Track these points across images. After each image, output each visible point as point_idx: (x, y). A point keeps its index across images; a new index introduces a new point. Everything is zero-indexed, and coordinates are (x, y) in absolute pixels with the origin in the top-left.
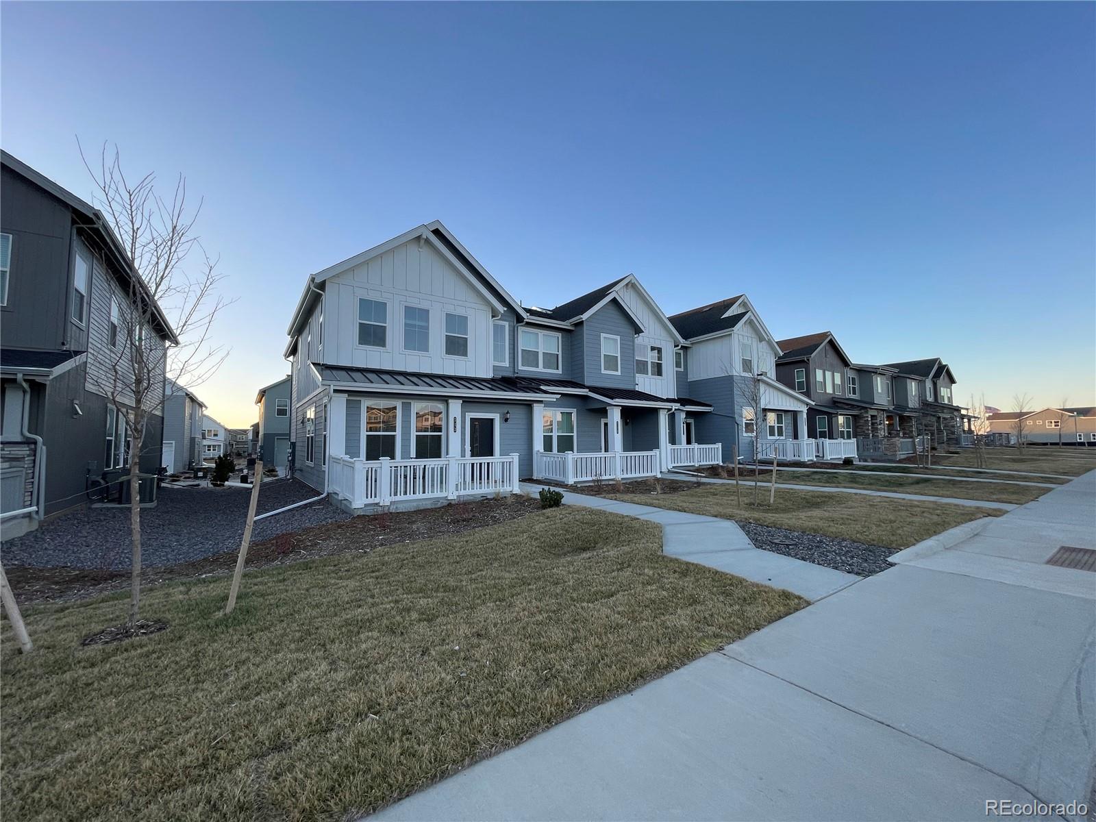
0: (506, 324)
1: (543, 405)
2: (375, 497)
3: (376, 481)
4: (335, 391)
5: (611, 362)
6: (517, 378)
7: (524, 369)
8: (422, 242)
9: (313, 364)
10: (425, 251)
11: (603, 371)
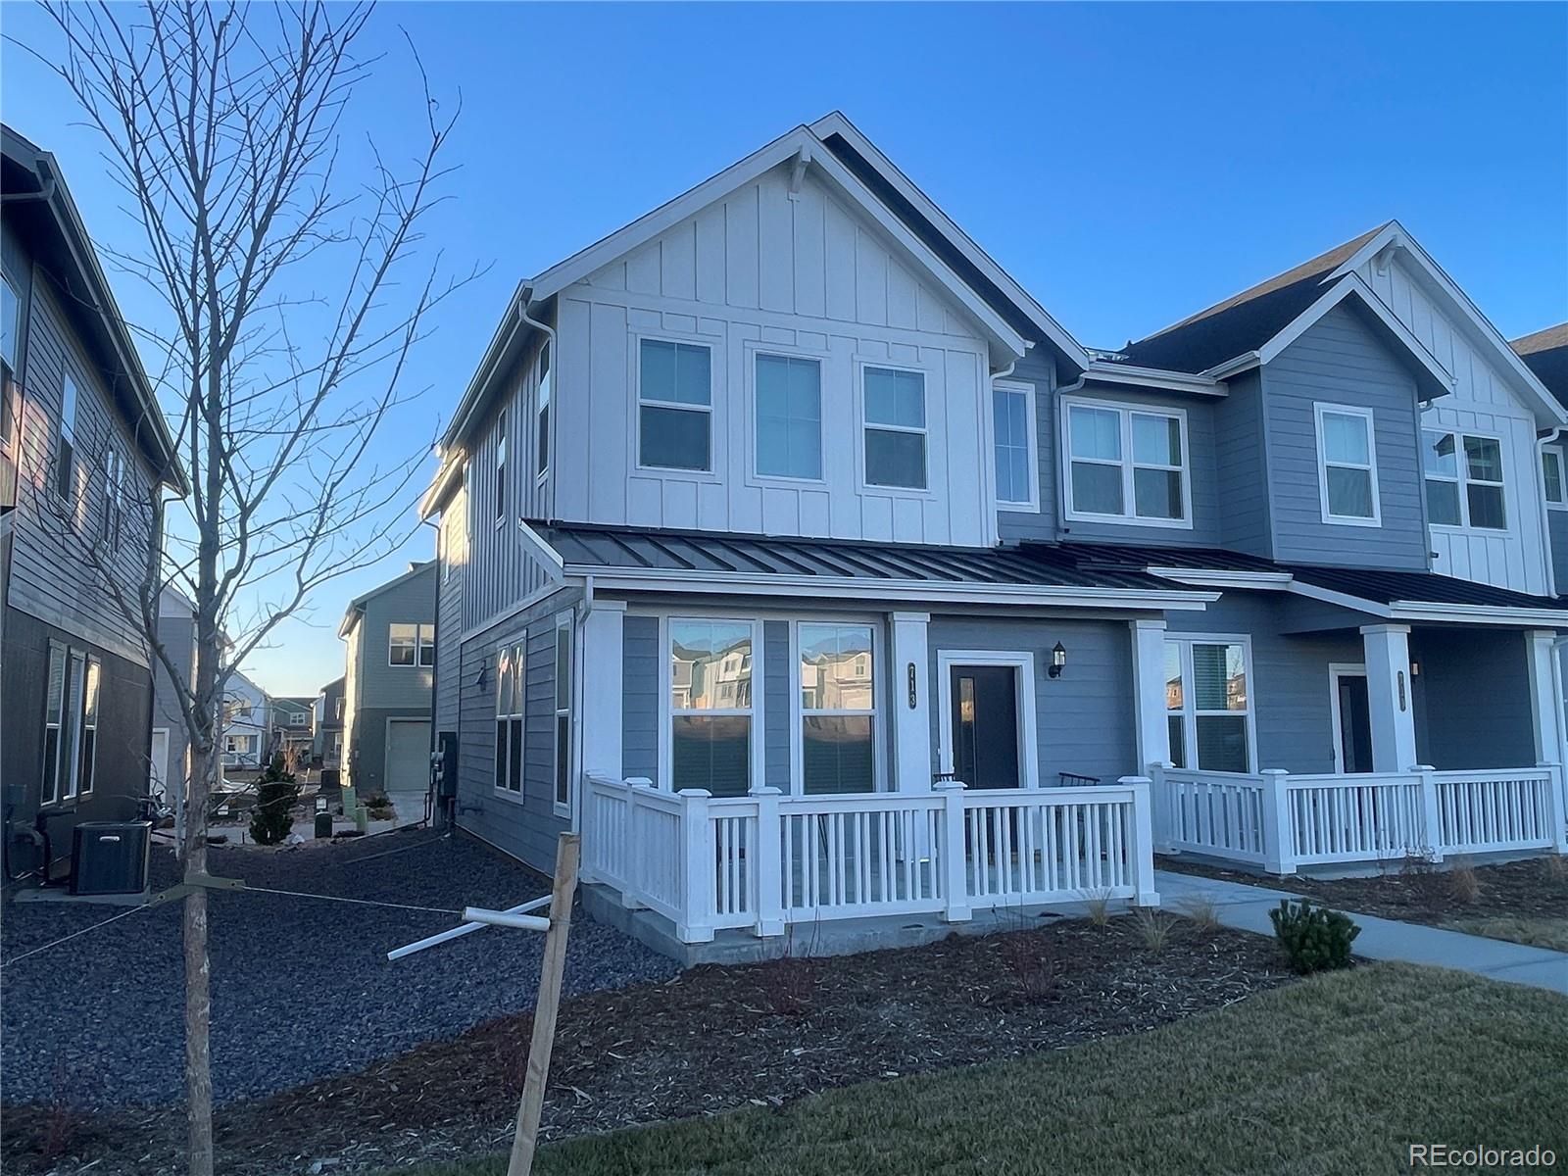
0: (1029, 390)
1: (1164, 624)
2: (742, 908)
3: (742, 855)
4: (599, 593)
5: (1351, 488)
6: (1063, 545)
7: (1083, 520)
8: (800, 172)
9: (529, 522)
10: (808, 202)
11: (1328, 518)
